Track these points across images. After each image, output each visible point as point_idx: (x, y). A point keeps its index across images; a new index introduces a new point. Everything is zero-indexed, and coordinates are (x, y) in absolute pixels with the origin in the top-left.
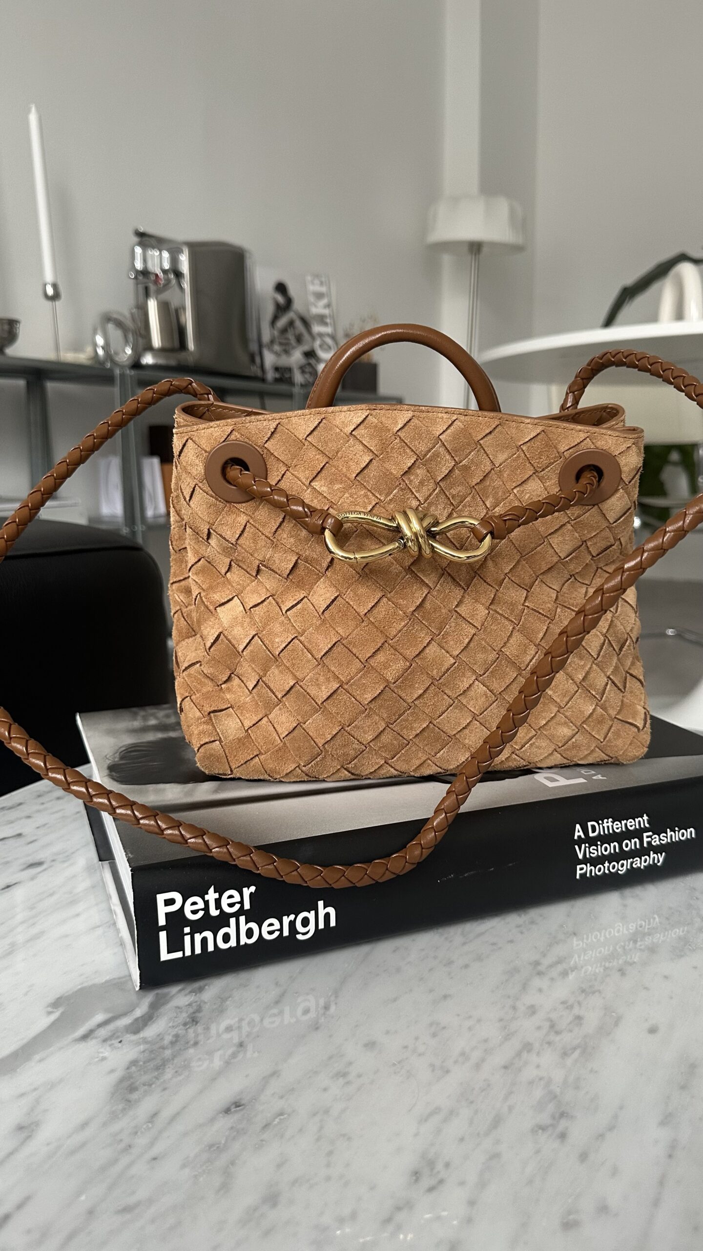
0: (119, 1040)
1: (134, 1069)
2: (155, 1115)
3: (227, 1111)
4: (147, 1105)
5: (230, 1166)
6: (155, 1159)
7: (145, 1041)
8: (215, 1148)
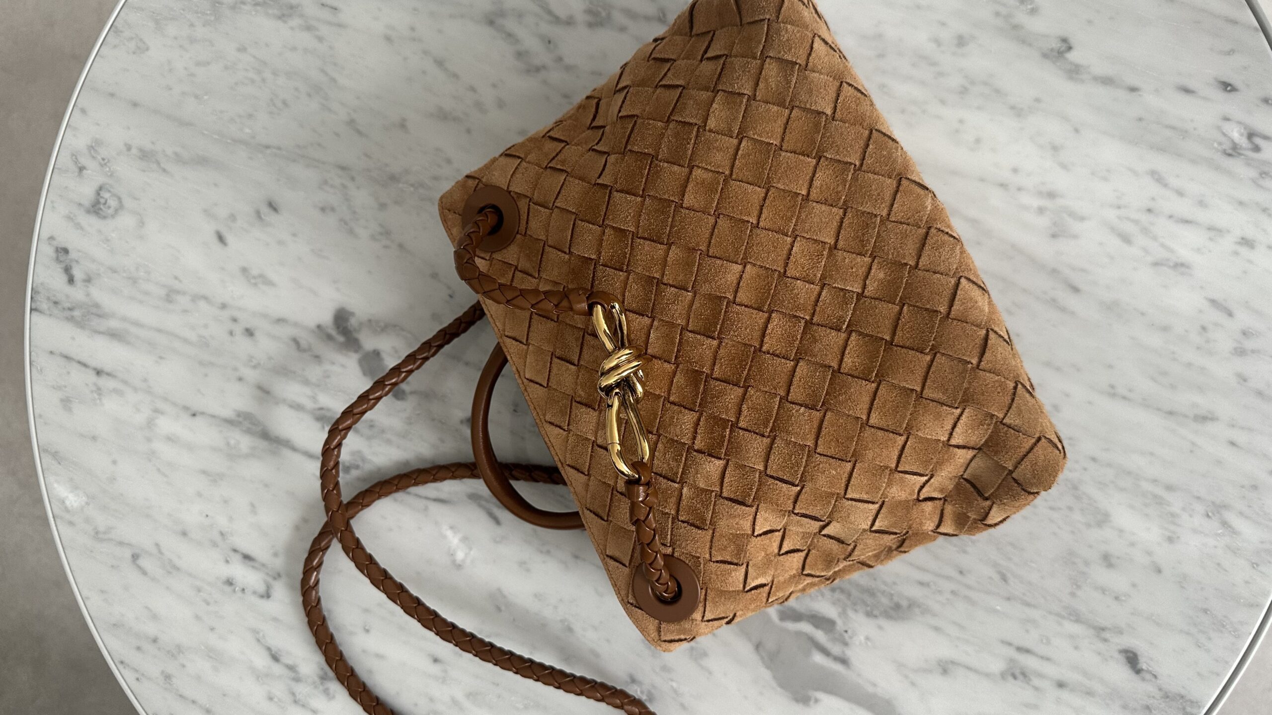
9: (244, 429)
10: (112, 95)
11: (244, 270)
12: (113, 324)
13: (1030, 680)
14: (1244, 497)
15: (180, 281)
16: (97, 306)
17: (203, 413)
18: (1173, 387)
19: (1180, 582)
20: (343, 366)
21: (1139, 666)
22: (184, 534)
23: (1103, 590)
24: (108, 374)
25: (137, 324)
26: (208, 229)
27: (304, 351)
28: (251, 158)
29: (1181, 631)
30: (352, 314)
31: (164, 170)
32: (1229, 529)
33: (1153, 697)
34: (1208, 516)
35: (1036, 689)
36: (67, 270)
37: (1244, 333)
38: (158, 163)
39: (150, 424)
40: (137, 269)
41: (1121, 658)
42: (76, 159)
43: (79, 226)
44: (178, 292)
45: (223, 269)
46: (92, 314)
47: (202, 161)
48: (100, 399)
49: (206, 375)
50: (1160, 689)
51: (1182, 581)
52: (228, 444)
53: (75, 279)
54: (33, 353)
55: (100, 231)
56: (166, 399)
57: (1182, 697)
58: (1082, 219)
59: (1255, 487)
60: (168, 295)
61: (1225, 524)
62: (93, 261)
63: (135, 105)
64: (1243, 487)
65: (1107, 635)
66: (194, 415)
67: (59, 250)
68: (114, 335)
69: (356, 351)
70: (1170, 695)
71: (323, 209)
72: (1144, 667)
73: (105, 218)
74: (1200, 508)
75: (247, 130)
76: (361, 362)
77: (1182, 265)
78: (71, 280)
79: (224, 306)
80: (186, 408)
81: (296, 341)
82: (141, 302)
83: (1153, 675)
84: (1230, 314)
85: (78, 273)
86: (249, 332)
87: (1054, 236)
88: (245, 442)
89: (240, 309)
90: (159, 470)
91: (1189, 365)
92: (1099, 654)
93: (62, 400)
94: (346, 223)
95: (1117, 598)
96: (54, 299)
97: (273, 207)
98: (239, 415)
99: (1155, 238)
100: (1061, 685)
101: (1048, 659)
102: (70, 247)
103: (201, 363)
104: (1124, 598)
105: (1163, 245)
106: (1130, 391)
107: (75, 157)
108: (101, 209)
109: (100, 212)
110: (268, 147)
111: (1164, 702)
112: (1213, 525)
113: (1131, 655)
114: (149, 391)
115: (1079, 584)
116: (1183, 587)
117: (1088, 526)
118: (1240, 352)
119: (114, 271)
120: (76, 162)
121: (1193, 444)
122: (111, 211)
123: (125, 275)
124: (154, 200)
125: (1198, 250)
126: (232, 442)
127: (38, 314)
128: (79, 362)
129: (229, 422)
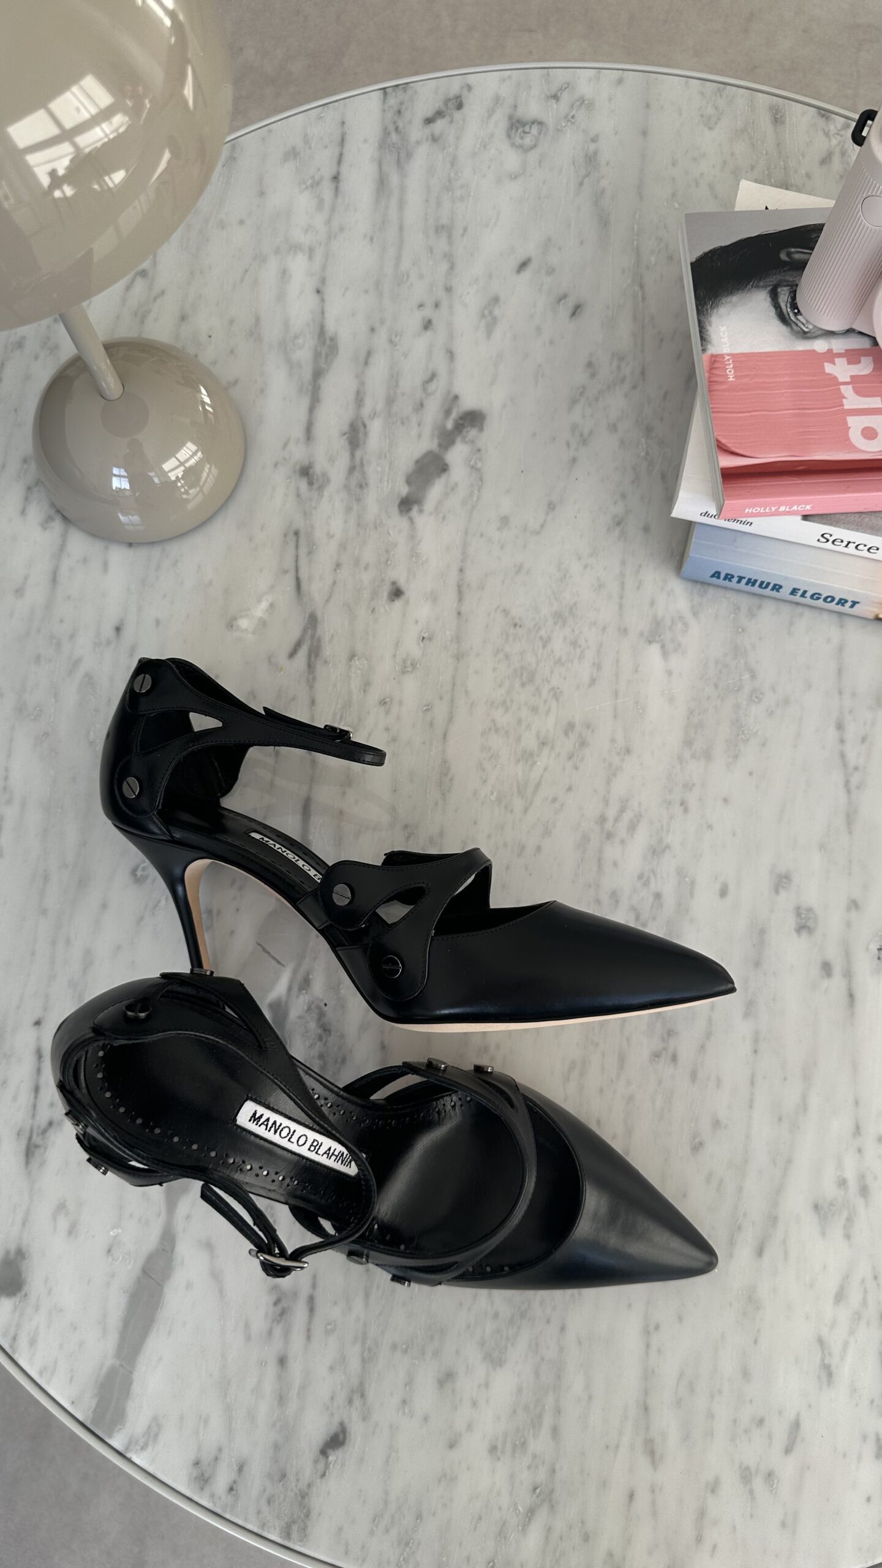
9: (319, 349)
10: (648, 106)
11: (496, 300)
12: (394, 179)
13: (279, 1322)
14: (571, 1528)
15: (463, 235)
16: (409, 155)
17: (323, 300)
18: (679, 1403)
19: (445, 1475)
20: (420, 436)
21: (330, 1452)
22: (183, 318)
23: (409, 1383)
24: (337, 188)
25: (402, 204)
26: (530, 248)
27: (425, 390)
28: (623, 272)
29: (387, 1493)
30: (481, 430)
31: (581, 184)
32: (527, 1520)
33: (298, 1480)
34: (535, 1489)
35: (270, 1333)
36: (439, 114)
37: (770, 1475)
38: (588, 175)
39: (295, 248)
40: (462, 186)
41: (334, 1427)
42: (565, 88)
43: (491, 112)
44: (450, 236)
45: (490, 276)
46: (399, 153)
47: (604, 221)
48: (307, 188)
49: (366, 292)
50: (309, 1486)
51: (447, 1478)
52: (296, 337)
53: (431, 124)
54: (336, 104)
55: (492, 136)
56: (327, 256)
57: (307, 1515)
58: (848, 1236)
59: (586, 1538)
60: (443, 227)
61: (531, 1512)
62: (458, 138)
63: (645, 133)
64: (583, 1522)
65: (357, 1402)
66: (318, 292)
67: (459, 100)
68: (382, 183)
69: (440, 445)
70: (306, 1500)
71: (590, 365)
72: (331, 1458)
73: (509, 136)
74: (542, 1475)
75: (653, 259)
76: (429, 454)
77: (830, 1375)
78: (429, 121)
79: (449, 289)
80: (323, 281)
81: (433, 377)
82: (427, 201)
83: (325, 1472)
84: (788, 1450)
85: (439, 125)
86: (428, 325)
87: (816, 1207)
88: (304, 354)
89: (451, 307)
90: (246, 271)
91: (711, 1416)
92: (332, 1398)
93: (294, 148)
94: (582, 394)
95: (404, 1402)
96: (403, 111)
97: (576, 311)
98: (332, 339)
99: (852, 1332)
100: (282, 1361)
101: (309, 1338)
102: (466, 109)
103: (378, 284)
104: (407, 1411)
105: (846, 1344)
106: (659, 1351)
107: (567, 86)
108: (517, 130)
109: (514, 131)
110: (642, 286)
111: (296, 1494)
112: (525, 1499)
113: (341, 1437)
114: (330, 237)
115: (409, 1350)
116: (440, 1481)
117: (482, 1343)
118: (746, 1475)
119: (452, 164)
120: (561, 89)
121: (618, 1446)
122: (518, 141)
123: (452, 175)
124: (544, 183)
125: (853, 1390)
126: (300, 341)
127: (382, 97)
128: (341, 155)
129: (322, 332)
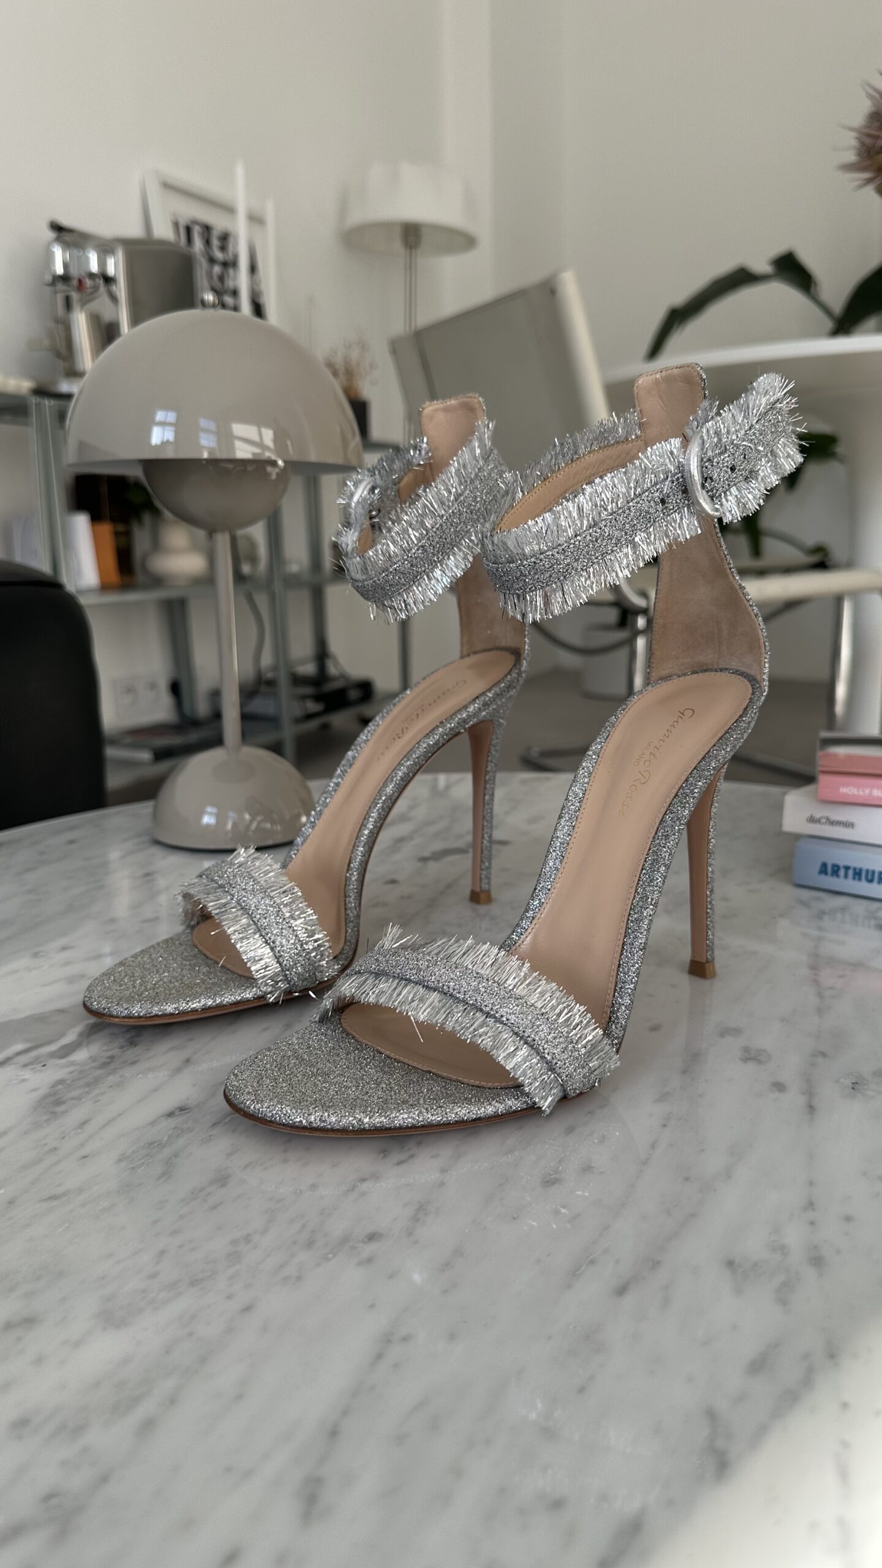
0: (43, 1064)
1: (60, 1087)
2: (85, 1123)
3: (170, 1115)
4: (77, 1114)
5: (173, 1158)
6: (86, 1157)
7: (73, 1064)
8: (155, 1145)
